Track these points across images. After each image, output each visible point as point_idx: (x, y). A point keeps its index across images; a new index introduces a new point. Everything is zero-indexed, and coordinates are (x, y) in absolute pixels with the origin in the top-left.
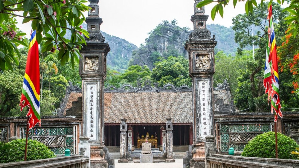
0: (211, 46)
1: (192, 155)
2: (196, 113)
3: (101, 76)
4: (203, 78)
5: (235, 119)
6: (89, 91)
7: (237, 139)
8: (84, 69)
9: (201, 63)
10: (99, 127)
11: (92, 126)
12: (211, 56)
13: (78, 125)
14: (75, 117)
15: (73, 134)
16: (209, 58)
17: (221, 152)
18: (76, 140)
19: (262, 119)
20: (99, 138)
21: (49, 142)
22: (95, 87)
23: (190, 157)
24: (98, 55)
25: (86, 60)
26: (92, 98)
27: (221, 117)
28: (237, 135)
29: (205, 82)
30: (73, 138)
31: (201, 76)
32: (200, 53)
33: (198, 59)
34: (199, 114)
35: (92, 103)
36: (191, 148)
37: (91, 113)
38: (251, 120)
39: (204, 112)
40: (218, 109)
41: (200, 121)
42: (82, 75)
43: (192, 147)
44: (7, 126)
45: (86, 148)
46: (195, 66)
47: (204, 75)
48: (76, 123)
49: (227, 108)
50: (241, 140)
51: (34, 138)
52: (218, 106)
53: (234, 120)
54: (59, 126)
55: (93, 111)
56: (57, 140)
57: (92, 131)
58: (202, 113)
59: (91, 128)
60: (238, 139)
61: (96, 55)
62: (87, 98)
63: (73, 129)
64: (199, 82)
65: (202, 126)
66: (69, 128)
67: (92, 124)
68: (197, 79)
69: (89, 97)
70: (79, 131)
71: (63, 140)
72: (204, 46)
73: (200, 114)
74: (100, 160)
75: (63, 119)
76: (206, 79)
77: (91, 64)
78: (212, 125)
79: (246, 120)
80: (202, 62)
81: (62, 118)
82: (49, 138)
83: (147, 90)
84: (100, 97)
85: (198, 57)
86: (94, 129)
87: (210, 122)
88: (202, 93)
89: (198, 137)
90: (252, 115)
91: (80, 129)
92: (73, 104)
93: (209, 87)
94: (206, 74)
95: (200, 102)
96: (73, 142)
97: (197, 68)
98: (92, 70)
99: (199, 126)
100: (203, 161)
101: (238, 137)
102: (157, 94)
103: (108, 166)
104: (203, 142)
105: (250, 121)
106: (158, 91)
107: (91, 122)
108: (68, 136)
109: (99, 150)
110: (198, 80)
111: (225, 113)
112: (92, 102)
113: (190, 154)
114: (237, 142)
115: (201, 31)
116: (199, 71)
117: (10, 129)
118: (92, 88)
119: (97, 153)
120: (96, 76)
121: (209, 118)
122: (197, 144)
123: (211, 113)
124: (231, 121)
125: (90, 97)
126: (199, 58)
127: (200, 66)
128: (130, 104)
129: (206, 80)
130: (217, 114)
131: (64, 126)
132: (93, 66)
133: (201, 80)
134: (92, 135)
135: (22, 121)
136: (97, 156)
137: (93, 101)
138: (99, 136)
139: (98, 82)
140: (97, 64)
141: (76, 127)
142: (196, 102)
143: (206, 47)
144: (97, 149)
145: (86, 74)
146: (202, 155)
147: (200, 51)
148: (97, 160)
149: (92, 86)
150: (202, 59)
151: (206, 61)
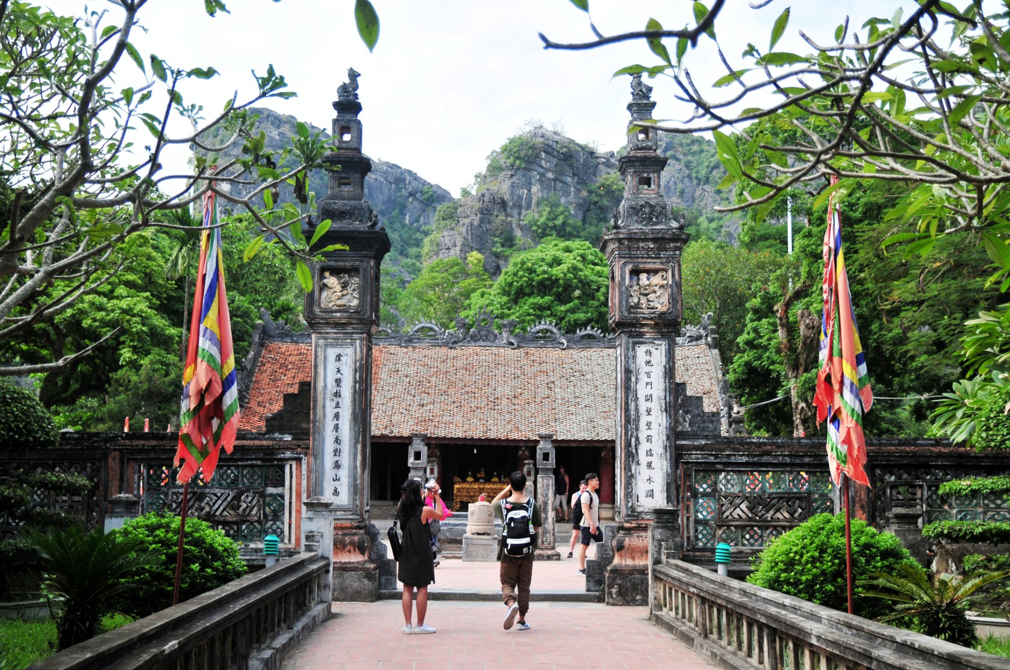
0: (672, 245)
1: (611, 553)
2: (626, 434)
3: (365, 324)
4: (648, 335)
5: (735, 455)
6: (332, 365)
7: (738, 511)
8: (319, 304)
9: (643, 294)
10: (355, 467)
11: (337, 466)
12: (673, 275)
13: (299, 460)
14: (290, 439)
15: (283, 485)
16: (666, 279)
17: (693, 547)
18: (290, 503)
19: (810, 456)
20: (354, 500)
21: (217, 506)
22: (347, 355)
23: (606, 559)
24: (357, 263)
25: (325, 278)
26: (338, 385)
27: (697, 448)
28: (738, 501)
29: (652, 350)
30: (282, 496)
31: (642, 330)
32: (641, 266)
33: (635, 283)
34: (633, 440)
35: (339, 399)
36: (611, 534)
37: (336, 428)
38: (780, 458)
39: (649, 432)
40: (687, 425)
41: (636, 459)
42: (313, 319)
43: (613, 532)
44: (100, 460)
45: (321, 530)
46: (627, 302)
47: (652, 328)
48: (292, 456)
49: (712, 422)
50: (750, 515)
51: (174, 493)
52: (688, 417)
53: (733, 458)
54: (246, 463)
55: (340, 422)
56: (239, 500)
57: (336, 479)
58: (642, 436)
59: (335, 471)
60: (741, 514)
61: (351, 263)
62: (325, 386)
63: (284, 472)
64: (637, 349)
65: (642, 473)
66: (271, 469)
67: (337, 458)
68: (631, 340)
69: (331, 383)
70: (299, 477)
71: (254, 502)
72: (652, 246)
73: (637, 439)
74: (358, 562)
75: (257, 443)
76: (655, 339)
77: (338, 288)
78: (669, 471)
79: (765, 459)
80: (647, 292)
81: (255, 439)
82: (215, 495)
83: (483, 340)
84: (360, 382)
85: (636, 278)
86: (344, 473)
87: (665, 463)
88: (643, 379)
89: (630, 504)
90: (784, 446)
91: (304, 472)
92: (285, 400)
93: (664, 363)
94: (656, 325)
95: (637, 406)
96: (283, 509)
97: (631, 307)
98: (340, 306)
99: (633, 471)
100: (643, 571)
101: (743, 506)
102: (509, 351)
103: (380, 578)
104: (643, 519)
105: (775, 461)
106: (513, 344)
107: (335, 455)
108: (271, 490)
109: (355, 534)
110: (635, 344)
111: (706, 437)
112: (340, 396)
113: (606, 550)
114: (737, 520)
115: (646, 203)
116: (636, 318)
117: (106, 468)
118: (339, 358)
119: (352, 543)
120: (352, 324)
121: (661, 450)
122: (627, 525)
123: (668, 438)
124: (724, 460)
125: (334, 384)
126: (639, 279)
127: (639, 301)
128: (433, 379)
129: (656, 342)
130: (685, 440)
131: (259, 463)
132: (343, 295)
133: (641, 343)
134: (336, 490)
135: (143, 446)
136: (349, 551)
137: (342, 395)
138: (355, 493)
139: (358, 342)
140: (354, 290)
141: (291, 466)
142: (627, 404)
143: (660, 249)
144: (349, 531)
145: (322, 319)
146: (639, 554)
147: (640, 260)
148: (349, 563)
149: (338, 351)
150: (647, 282)
151: (656, 288)
